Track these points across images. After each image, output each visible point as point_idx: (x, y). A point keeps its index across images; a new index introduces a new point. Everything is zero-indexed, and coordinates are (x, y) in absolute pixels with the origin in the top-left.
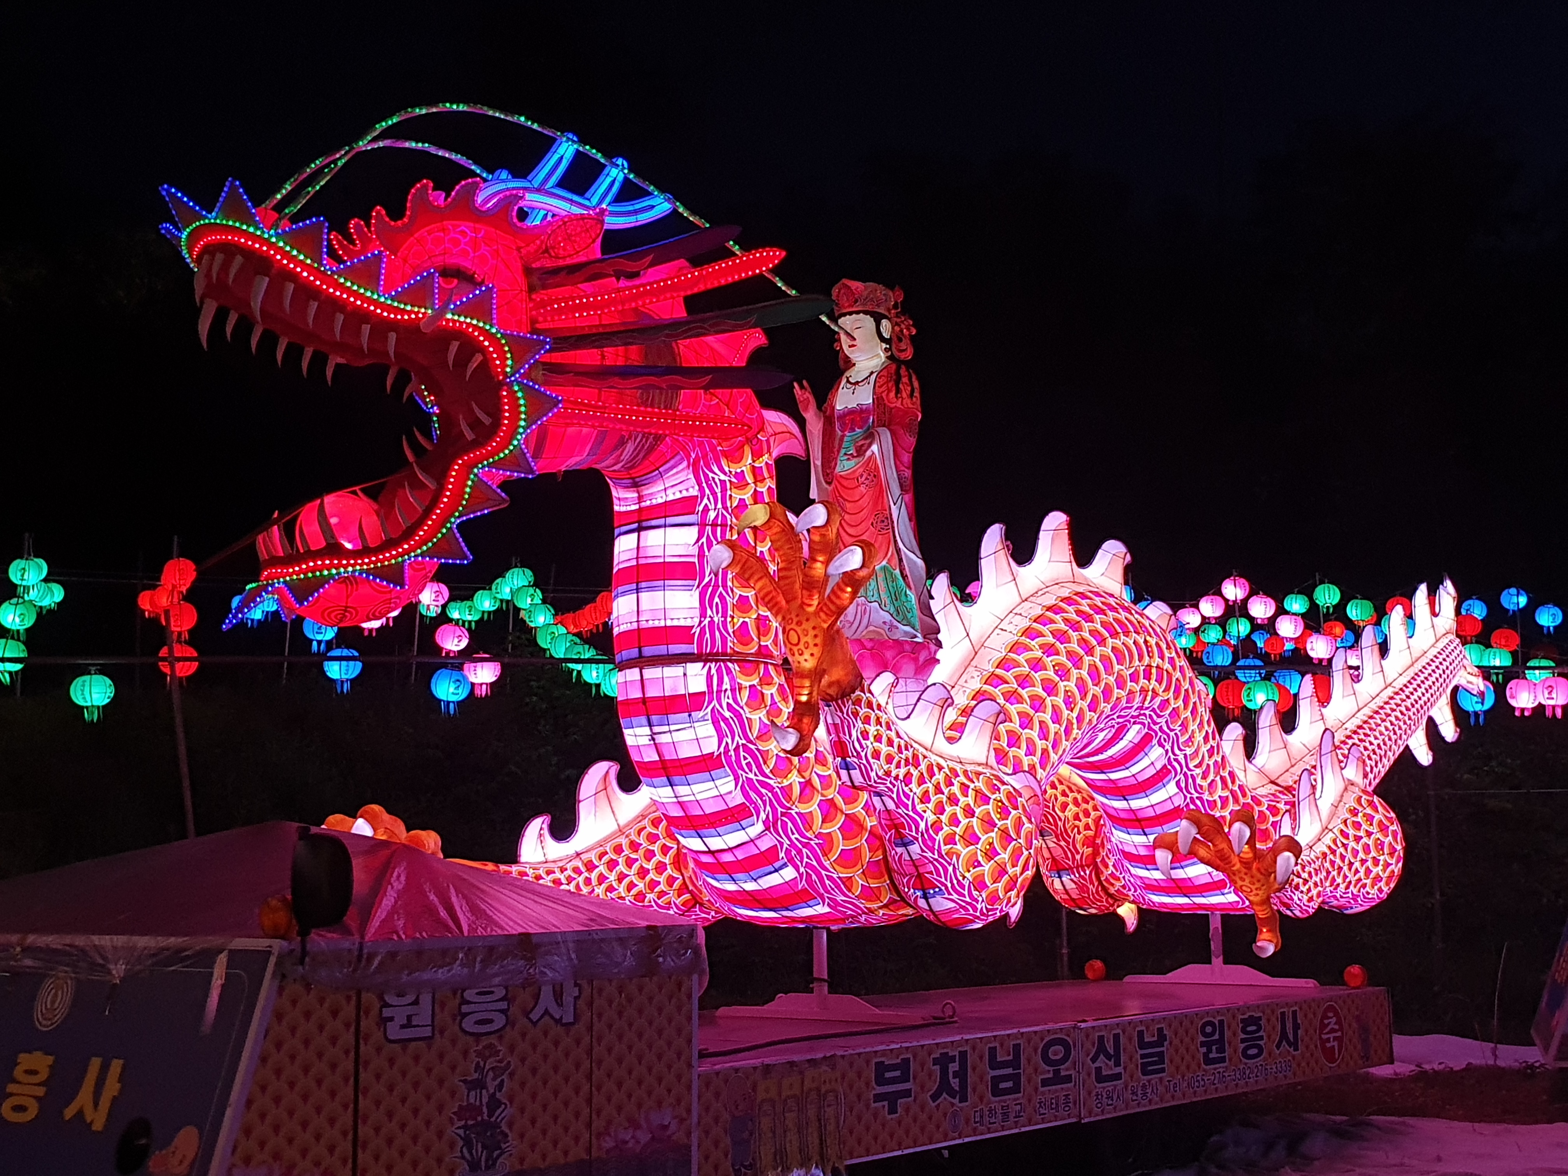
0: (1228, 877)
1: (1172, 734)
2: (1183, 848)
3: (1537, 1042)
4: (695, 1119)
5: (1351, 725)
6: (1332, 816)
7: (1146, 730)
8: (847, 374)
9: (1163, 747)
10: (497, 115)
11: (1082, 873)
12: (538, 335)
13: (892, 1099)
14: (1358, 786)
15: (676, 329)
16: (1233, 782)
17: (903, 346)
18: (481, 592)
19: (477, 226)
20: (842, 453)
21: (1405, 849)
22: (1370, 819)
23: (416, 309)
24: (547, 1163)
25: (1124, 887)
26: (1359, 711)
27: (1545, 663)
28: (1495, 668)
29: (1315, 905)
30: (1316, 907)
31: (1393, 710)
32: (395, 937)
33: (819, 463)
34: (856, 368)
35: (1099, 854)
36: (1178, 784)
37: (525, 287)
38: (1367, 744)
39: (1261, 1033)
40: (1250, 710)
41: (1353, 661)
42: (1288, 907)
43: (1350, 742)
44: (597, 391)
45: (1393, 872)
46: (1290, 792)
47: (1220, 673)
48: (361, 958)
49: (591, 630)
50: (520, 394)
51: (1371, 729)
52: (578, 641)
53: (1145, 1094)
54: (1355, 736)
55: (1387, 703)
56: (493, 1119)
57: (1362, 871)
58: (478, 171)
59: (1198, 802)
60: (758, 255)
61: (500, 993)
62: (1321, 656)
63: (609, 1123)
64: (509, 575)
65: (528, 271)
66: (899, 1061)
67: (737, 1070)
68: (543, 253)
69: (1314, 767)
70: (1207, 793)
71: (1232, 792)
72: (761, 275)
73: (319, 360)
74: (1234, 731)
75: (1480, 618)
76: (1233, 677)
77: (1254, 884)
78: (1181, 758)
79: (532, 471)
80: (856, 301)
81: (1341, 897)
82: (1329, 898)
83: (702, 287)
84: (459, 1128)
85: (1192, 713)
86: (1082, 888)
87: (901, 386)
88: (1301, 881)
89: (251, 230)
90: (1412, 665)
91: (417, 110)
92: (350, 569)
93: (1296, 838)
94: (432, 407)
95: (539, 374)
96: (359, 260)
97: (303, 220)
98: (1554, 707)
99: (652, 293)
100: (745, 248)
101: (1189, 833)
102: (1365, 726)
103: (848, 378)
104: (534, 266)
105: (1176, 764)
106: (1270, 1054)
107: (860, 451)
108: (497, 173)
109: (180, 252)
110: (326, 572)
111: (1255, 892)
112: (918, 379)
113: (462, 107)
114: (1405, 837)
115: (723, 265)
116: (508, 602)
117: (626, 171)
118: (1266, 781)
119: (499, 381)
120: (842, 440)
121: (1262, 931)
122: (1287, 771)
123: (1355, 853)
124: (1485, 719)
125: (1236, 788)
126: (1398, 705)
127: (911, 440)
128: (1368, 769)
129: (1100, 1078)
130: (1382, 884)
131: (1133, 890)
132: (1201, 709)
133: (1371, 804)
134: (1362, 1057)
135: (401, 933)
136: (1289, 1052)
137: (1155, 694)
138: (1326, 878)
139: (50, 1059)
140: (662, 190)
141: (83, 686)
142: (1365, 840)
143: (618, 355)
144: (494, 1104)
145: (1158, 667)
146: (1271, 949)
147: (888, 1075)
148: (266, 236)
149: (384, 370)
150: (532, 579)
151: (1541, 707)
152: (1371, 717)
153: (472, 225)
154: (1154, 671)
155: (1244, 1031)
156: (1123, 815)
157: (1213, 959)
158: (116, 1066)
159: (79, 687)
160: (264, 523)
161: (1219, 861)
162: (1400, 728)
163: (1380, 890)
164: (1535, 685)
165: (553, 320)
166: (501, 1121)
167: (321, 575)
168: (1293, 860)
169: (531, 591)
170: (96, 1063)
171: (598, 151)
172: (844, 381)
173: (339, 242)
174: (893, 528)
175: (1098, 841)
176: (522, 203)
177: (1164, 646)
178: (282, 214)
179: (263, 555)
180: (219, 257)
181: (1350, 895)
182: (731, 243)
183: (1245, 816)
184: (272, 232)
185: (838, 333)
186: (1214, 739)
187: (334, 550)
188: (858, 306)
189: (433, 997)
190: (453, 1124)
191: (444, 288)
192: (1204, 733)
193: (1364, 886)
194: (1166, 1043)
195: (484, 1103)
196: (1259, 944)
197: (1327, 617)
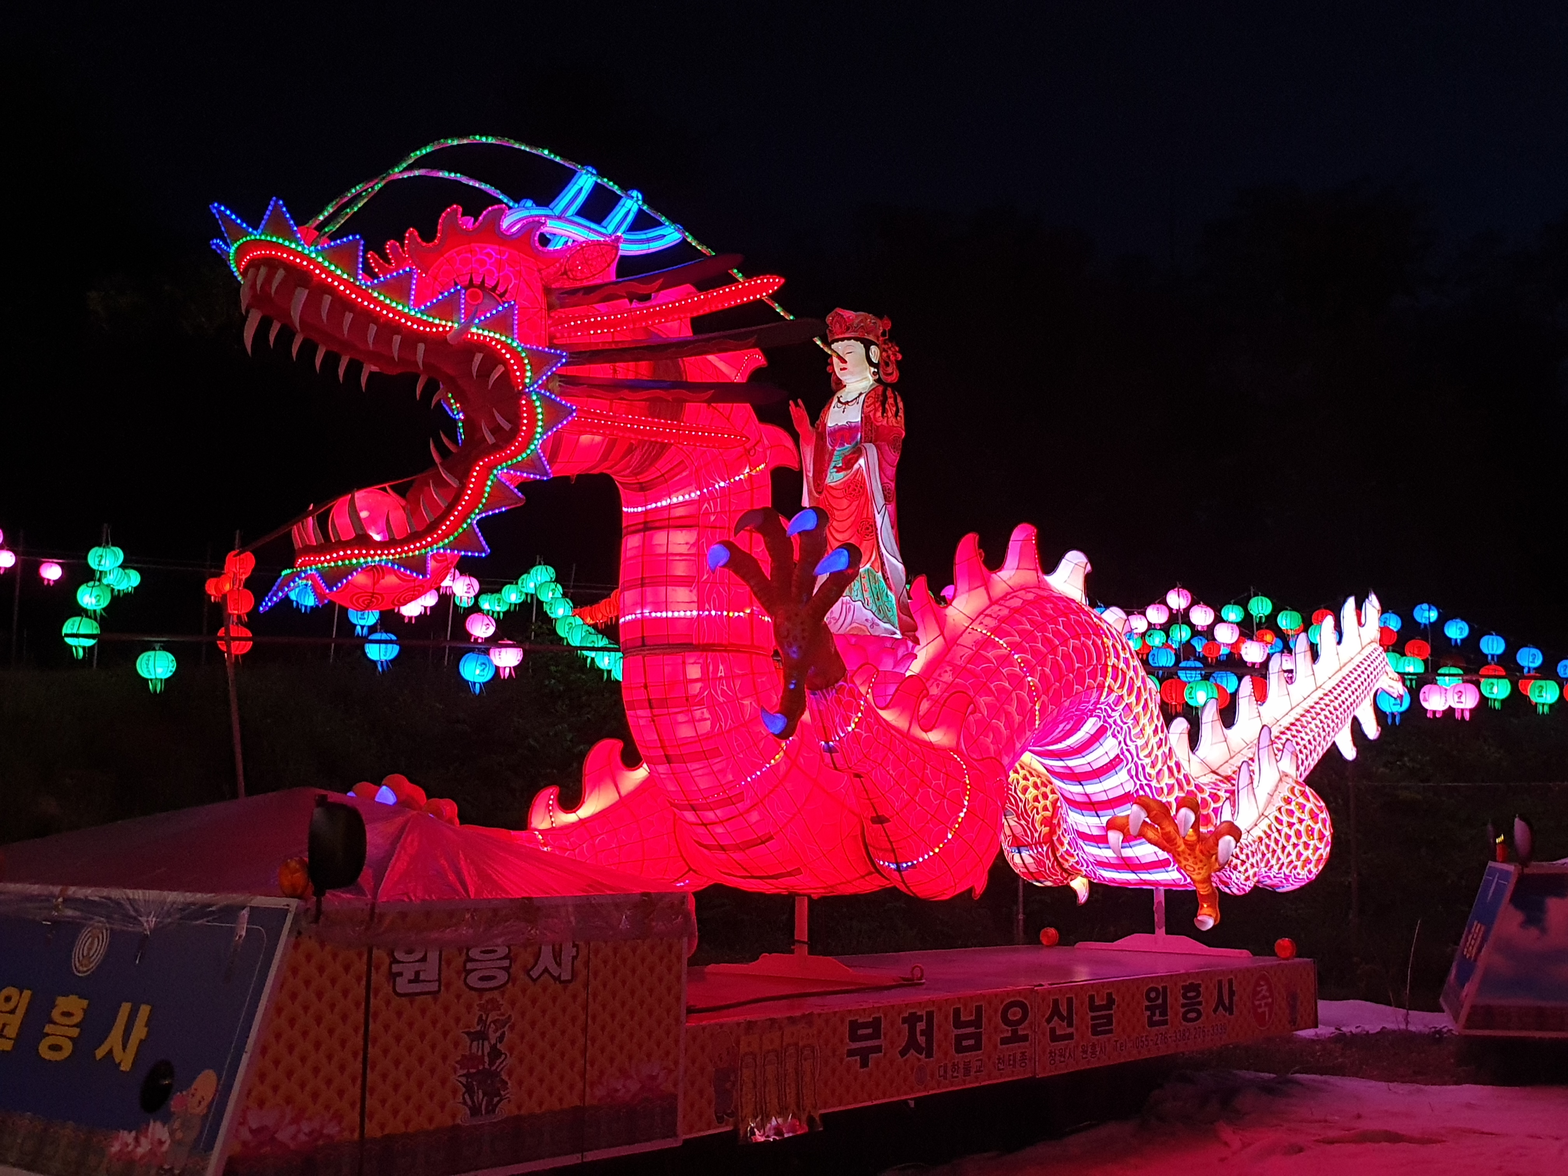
0: (1174, 857)
1: (1125, 727)
2: (1134, 830)
3: (1445, 1007)
4: (681, 1068)
5: (1285, 722)
6: (1269, 803)
7: (1102, 723)
8: (838, 394)
9: (1117, 738)
10: (523, 148)
11: (1040, 850)
12: (556, 350)
13: (864, 1055)
14: (1291, 777)
15: (681, 347)
16: (1179, 771)
17: (890, 370)
18: (508, 586)
19: (502, 248)
20: (831, 466)
21: (1333, 836)
22: (1302, 807)
23: (443, 323)
24: (543, 1110)
25: (1077, 863)
26: (1292, 709)
27: (1454, 671)
28: (1409, 674)
29: (1251, 884)
30: (1252, 886)
31: (1322, 710)
32: (406, 899)
33: (811, 475)
34: (846, 390)
35: (1055, 833)
36: (1129, 771)
37: (544, 306)
38: (1299, 740)
39: (1200, 999)
40: (1191, 707)
41: (1287, 666)
42: (1227, 885)
43: (1284, 737)
44: (608, 402)
45: (1322, 855)
46: (1229, 781)
47: (1163, 673)
48: (373, 915)
49: (605, 622)
50: (538, 403)
51: (1303, 726)
52: (593, 631)
53: (1093, 1053)
54: (1288, 732)
55: (1317, 703)
56: (494, 1068)
57: (1294, 853)
58: (505, 201)
59: (1147, 789)
60: (759, 281)
61: (502, 951)
62: (1254, 661)
63: (602, 1073)
64: (533, 571)
65: (548, 291)
66: (871, 1019)
67: (721, 1026)
68: (562, 274)
69: (1252, 760)
70: (1155, 780)
71: (1177, 780)
72: (760, 300)
73: (355, 368)
74: (1180, 725)
75: (1395, 630)
76: (1176, 677)
77: (1196, 864)
78: (1133, 749)
79: (547, 474)
80: (848, 329)
81: (1275, 877)
82: (1263, 877)
83: (707, 310)
84: (460, 1076)
85: (1144, 708)
86: (1039, 863)
87: (887, 406)
88: (1239, 862)
89: (293, 246)
90: (1340, 669)
91: (450, 141)
92: (377, 558)
93: (1236, 823)
94: (458, 414)
95: (555, 385)
96: (392, 276)
97: (341, 238)
98: (1462, 710)
99: (661, 314)
100: (748, 275)
101: (1139, 817)
102: (1297, 723)
103: (839, 398)
104: (553, 286)
105: (1127, 754)
106: (1207, 1018)
107: (848, 463)
108: (522, 203)
109: (229, 267)
110: (354, 561)
111: (1197, 871)
112: (902, 400)
113: (491, 140)
114: (1333, 825)
115: (727, 290)
116: (532, 595)
117: (640, 203)
118: (1208, 770)
119: (519, 391)
120: (832, 455)
121: (1202, 906)
122: (1227, 762)
123: (1288, 838)
124: (1401, 720)
125: (1181, 777)
126: (1327, 705)
127: (894, 456)
128: (1300, 762)
129: (1054, 1038)
130: (1312, 866)
131: (1085, 865)
132: (1151, 705)
133: (1303, 793)
134: (1290, 1022)
135: (411, 895)
136: (1224, 1016)
137: (1111, 690)
138: (1262, 860)
139: (85, 1003)
140: (674, 221)
141: (148, 660)
142: (1297, 826)
143: (628, 370)
144: (495, 1053)
145: (1114, 666)
146: (1210, 923)
147: (860, 1032)
148: (306, 252)
149: (415, 378)
150: (554, 576)
151: (1451, 710)
152: (1303, 716)
153: (497, 247)
154: (1110, 669)
155: (1185, 996)
156: (1079, 799)
157: (1157, 930)
158: (145, 1010)
159: (144, 662)
160: (300, 513)
161: (1166, 842)
162: (1329, 726)
163: (1310, 872)
164: (1446, 690)
165: (569, 336)
166: (501, 1070)
167: (350, 563)
168: (1233, 843)
169: (553, 585)
170: (126, 1008)
171: (615, 183)
172: (835, 400)
173: (375, 261)
174: (877, 534)
175: (1055, 821)
176: (544, 229)
177: (1119, 648)
178: (322, 233)
179: (298, 544)
180: (263, 270)
181: (1282, 876)
182: (735, 271)
183: (1188, 802)
184: (312, 248)
185: (831, 356)
186: (1162, 731)
187: (363, 541)
188: (849, 332)
189: (440, 955)
190: (455, 1072)
191: (470, 304)
192: (1153, 727)
193: (1295, 868)
194: (1114, 1007)
195: (486, 1052)
196: (1199, 918)
197: (1260, 625)
